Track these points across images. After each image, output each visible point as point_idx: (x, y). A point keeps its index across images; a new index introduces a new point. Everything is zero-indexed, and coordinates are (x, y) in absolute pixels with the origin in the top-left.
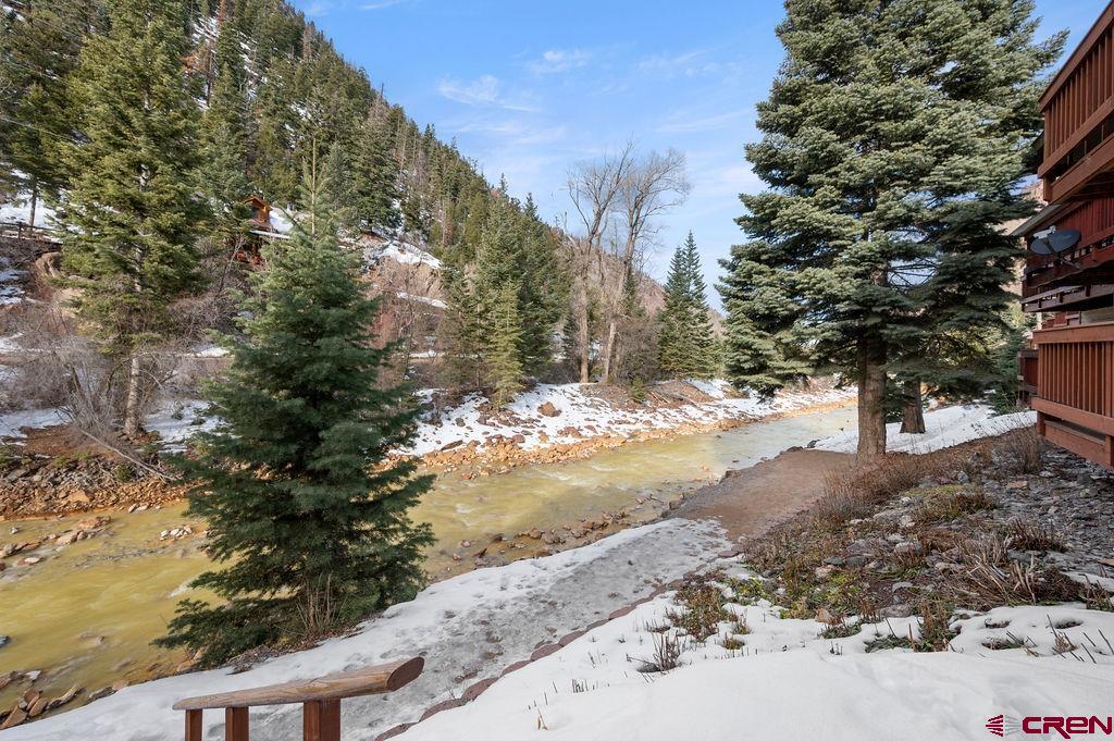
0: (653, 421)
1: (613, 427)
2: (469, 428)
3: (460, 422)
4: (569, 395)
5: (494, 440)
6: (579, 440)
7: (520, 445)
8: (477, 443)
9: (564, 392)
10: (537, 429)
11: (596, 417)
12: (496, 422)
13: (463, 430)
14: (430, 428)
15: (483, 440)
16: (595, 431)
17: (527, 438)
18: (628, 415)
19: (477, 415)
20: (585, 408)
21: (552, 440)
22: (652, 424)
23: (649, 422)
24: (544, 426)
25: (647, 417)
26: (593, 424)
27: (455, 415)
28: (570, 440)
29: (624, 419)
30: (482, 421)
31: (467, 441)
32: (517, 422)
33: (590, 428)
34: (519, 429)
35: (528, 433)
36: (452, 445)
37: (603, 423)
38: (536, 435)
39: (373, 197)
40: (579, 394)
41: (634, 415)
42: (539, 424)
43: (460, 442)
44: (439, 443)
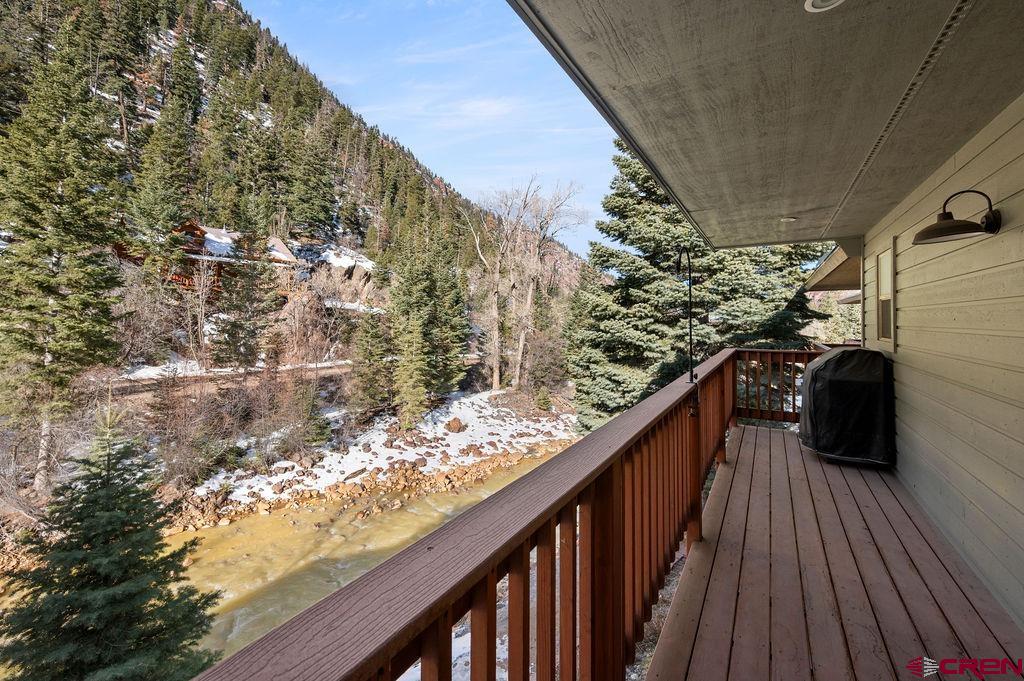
0: (554, 432)
1: (514, 441)
2: (374, 453)
3: (367, 448)
4: (476, 407)
5: (397, 466)
6: (478, 459)
7: (421, 469)
8: (379, 470)
9: (473, 404)
10: (442, 449)
11: (500, 430)
12: (402, 444)
13: (369, 455)
14: (337, 456)
15: (385, 466)
16: (496, 448)
17: (429, 460)
18: (532, 424)
19: (385, 437)
20: (491, 421)
21: (453, 461)
22: (552, 435)
23: (549, 434)
24: (448, 445)
25: (548, 427)
26: (495, 439)
27: (363, 439)
28: (470, 460)
29: (526, 431)
30: (389, 444)
31: (370, 468)
32: (423, 441)
33: (492, 444)
34: (423, 450)
35: (429, 454)
36: (355, 475)
37: (505, 437)
38: (439, 456)
39: (313, 204)
40: (487, 406)
41: (538, 426)
42: (444, 443)
43: (364, 470)
44: (343, 473)
